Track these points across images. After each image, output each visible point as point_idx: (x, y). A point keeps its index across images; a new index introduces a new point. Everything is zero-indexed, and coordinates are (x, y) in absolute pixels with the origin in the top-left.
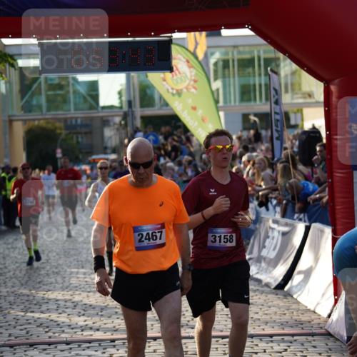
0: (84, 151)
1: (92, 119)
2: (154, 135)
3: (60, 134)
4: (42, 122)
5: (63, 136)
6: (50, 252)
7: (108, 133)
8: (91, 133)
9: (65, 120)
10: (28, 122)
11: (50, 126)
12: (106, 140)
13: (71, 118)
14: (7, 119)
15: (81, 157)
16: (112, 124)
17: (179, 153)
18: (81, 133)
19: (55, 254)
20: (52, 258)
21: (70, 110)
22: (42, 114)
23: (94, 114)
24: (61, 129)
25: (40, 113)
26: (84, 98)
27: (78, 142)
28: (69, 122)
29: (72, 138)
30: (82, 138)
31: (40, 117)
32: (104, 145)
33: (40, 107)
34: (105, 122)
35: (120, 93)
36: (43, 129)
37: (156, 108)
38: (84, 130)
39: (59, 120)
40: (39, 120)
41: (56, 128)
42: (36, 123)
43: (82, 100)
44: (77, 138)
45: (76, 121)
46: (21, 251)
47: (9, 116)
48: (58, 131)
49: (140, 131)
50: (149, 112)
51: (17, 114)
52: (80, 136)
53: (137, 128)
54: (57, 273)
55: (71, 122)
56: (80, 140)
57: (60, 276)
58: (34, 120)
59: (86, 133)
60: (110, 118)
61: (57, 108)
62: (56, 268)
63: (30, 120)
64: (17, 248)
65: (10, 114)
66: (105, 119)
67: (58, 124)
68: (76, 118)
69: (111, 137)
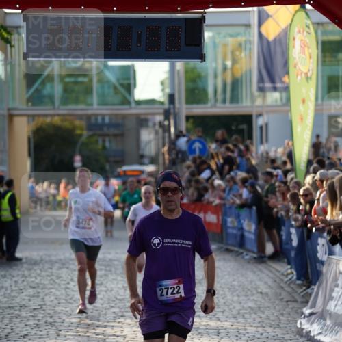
0: (112, 159)
1: (124, 117)
2: (201, 142)
3: (81, 135)
4: (56, 118)
5: (84, 139)
6: (46, 295)
7: (147, 136)
8: (122, 135)
9: (89, 117)
10: (36, 118)
11: (67, 125)
12: (143, 145)
13: (96, 115)
14: (6, 112)
15: (108, 167)
16: (150, 124)
17: (234, 167)
18: (108, 135)
19: (52, 298)
20: (48, 303)
21: (92, 105)
22: (54, 109)
23: (125, 111)
24: (82, 129)
25: (52, 107)
26: (115, 88)
27: (104, 147)
28: (93, 120)
29: (97, 141)
30: (110, 142)
31: (51, 112)
32: (141, 152)
33: (51, 98)
34: (142, 122)
35: (162, 83)
36: (57, 128)
37: (209, 105)
38: (113, 131)
39: (80, 117)
40: (52, 116)
41: (74, 128)
42: (48, 120)
43: (112, 91)
44: (104, 141)
45: (103, 119)
46: (9, 292)
47: (9, 110)
48: (78, 132)
49: (184, 136)
50: (198, 110)
51: (21, 107)
52: (107, 139)
53: (181, 132)
54: (51, 323)
55: (96, 119)
56: (107, 144)
57: (53, 328)
58: (46, 116)
59: (115, 136)
60: (149, 117)
61: (77, 101)
62: (51, 317)
63: (39, 116)
64: (2, 287)
65: (11, 106)
66: (142, 117)
67: (77, 123)
68: (103, 116)
69: (149, 142)
